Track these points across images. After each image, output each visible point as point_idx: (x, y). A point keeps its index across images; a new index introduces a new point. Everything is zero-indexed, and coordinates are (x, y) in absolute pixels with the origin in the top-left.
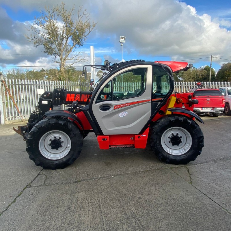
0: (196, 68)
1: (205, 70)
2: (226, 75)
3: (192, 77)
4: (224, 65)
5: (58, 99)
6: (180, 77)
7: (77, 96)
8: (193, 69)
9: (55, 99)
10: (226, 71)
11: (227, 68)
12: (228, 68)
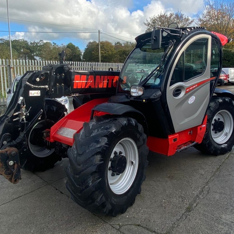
0: (57, 44)
1: (68, 49)
2: (94, 57)
3: (54, 56)
4: (89, 43)
5: (60, 84)
6: (37, 55)
7: (90, 78)
8: (54, 45)
9: (55, 85)
10: (94, 51)
11: (93, 47)
12: (95, 47)
